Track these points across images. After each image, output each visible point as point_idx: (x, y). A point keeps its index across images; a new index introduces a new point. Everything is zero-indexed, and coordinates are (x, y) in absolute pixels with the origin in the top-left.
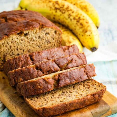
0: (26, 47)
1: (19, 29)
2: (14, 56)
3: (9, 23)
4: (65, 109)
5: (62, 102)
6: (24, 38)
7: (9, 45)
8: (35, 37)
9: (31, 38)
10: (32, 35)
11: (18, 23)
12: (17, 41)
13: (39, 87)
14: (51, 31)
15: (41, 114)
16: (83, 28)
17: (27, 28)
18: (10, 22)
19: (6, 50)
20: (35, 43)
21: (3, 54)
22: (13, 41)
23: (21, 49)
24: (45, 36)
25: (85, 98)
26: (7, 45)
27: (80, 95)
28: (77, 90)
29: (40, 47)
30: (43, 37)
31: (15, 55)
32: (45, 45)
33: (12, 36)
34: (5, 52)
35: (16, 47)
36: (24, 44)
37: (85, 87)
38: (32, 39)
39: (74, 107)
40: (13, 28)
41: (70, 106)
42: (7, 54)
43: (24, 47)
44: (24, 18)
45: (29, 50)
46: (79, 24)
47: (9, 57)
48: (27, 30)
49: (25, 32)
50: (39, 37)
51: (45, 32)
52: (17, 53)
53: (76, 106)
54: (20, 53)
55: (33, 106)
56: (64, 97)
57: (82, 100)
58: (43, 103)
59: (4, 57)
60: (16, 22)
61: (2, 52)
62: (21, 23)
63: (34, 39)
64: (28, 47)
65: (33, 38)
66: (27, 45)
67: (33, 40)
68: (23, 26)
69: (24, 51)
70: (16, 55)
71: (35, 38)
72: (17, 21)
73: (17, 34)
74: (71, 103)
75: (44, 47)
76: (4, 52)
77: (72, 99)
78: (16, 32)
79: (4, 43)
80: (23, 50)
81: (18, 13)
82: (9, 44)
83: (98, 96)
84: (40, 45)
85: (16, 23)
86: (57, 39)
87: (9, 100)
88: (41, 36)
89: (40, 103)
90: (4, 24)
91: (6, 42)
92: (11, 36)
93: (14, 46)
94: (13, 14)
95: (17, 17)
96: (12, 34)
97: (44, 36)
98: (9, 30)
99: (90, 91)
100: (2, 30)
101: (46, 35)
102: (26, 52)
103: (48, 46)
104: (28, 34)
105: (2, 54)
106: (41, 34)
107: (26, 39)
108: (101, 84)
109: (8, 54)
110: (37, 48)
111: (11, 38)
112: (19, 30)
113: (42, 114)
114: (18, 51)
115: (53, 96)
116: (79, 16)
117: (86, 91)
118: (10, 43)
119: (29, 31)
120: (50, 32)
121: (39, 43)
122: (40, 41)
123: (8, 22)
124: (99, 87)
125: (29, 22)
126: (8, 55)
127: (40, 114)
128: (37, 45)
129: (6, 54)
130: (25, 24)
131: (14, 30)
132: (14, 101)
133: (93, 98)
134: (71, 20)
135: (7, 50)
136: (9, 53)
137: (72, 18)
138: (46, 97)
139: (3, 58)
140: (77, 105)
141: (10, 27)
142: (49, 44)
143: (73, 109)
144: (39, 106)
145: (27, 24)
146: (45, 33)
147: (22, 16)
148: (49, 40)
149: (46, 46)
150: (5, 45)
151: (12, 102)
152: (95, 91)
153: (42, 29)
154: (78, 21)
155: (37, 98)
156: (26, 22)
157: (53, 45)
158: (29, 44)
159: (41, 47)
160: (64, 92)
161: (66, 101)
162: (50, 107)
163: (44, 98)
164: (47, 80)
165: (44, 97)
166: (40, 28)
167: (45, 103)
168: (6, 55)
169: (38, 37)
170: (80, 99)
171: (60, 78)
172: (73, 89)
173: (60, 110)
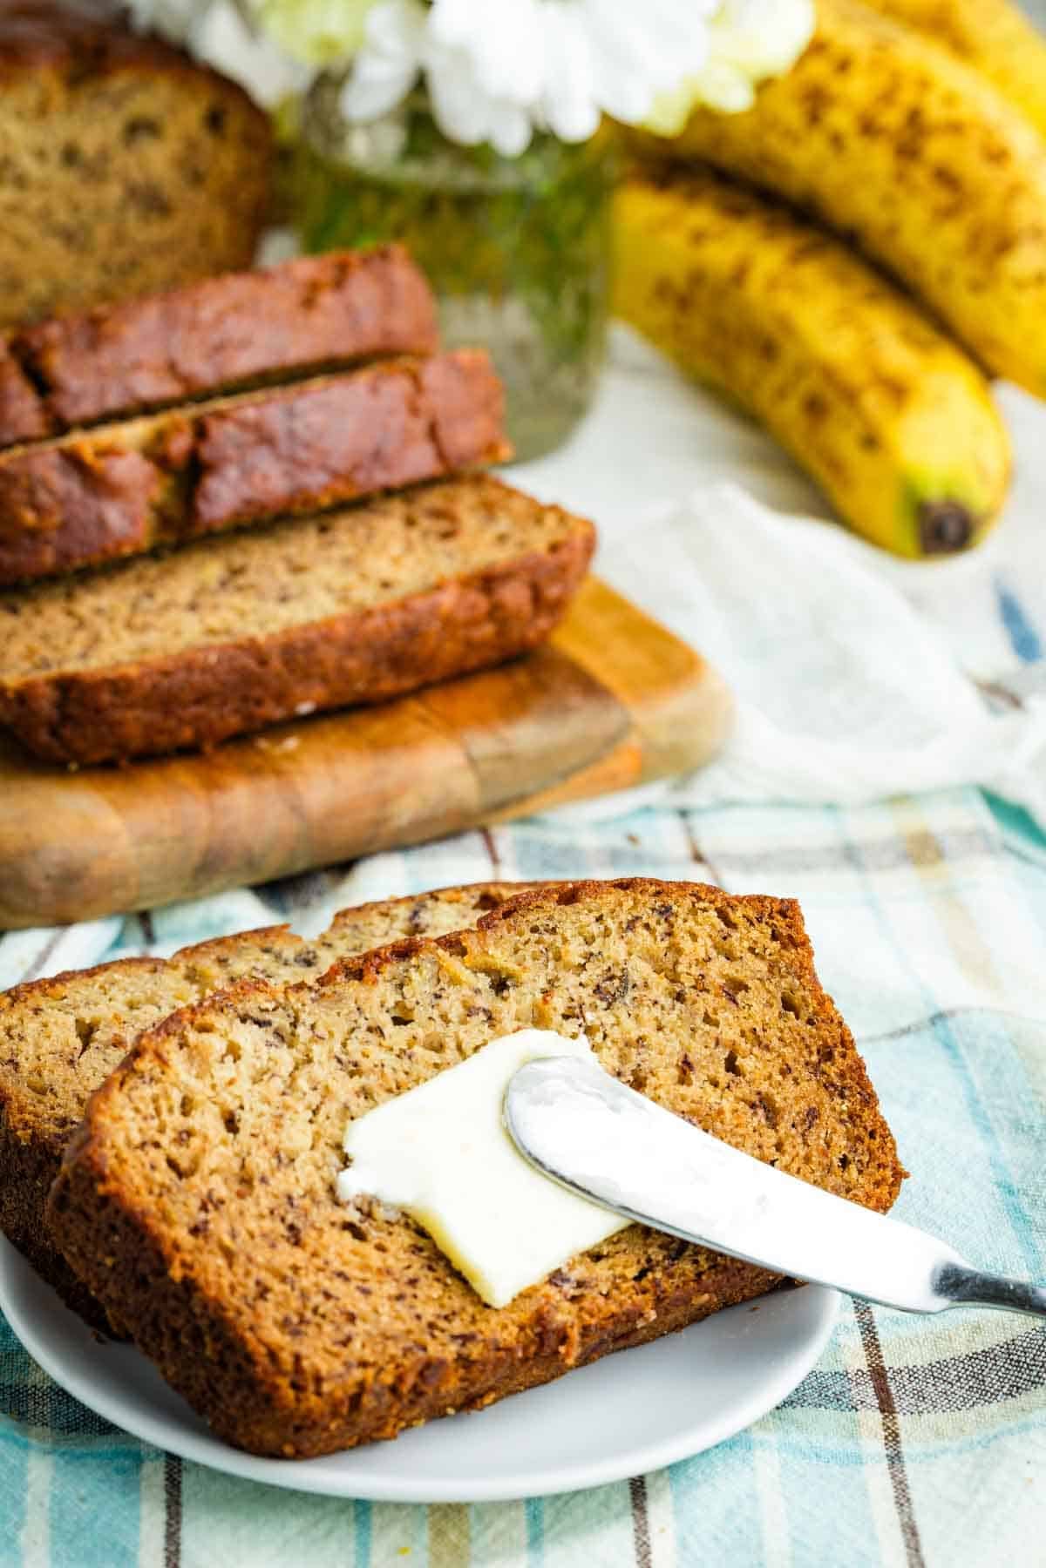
4: (245, 699)
5: (224, 637)
13: (30, 517)
15: (44, 736)
16: (969, 217)
25: (416, 602)
27: (374, 584)
37: (415, 533)
39: (325, 680)
41: (292, 671)
46: (920, 175)
53: (341, 670)
56: (237, 600)
57: (390, 625)
58: (62, 643)
74: (300, 645)
83: (527, 592)
89: (37, 644)
108: (552, 508)
113: (54, 733)
115: (151, 597)
116: (907, 97)
124: (539, 524)
127: (36, 730)
133: (485, 606)
134: (837, 141)
137: (840, 119)
138: (87, 603)
140: (352, 663)
144: (26, 665)
154: (908, 150)
160: (237, 565)
161: (254, 631)
162: (123, 670)
163: (70, 613)
164: (101, 464)
165: (73, 607)
167: (75, 645)
170: (368, 614)
171: (206, 452)
173: (202, 698)
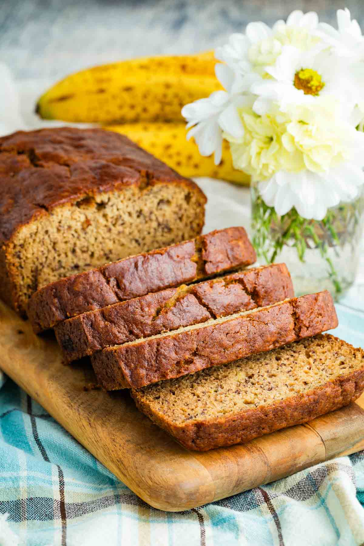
0: (101, 243)
1: (81, 187)
2: (62, 270)
3: (46, 170)
4: (259, 428)
5: (252, 406)
6: (95, 218)
7: (49, 236)
8: (127, 214)
9: (115, 217)
10: (119, 207)
11: (76, 169)
12: (76, 227)
14: (175, 193)
15: (190, 443)
17: (105, 187)
18: (49, 167)
19: (40, 254)
20: (127, 231)
21: (32, 265)
22: (63, 227)
23: (85, 249)
24: (157, 209)
25: (319, 391)
26: (43, 239)
27: (301, 383)
28: (290, 369)
29: (139, 244)
30: (151, 213)
31: (66, 270)
32: (154, 237)
33: (61, 211)
34: (37, 259)
35: (70, 246)
36: (94, 234)
37: (311, 360)
38: (117, 220)
40: (61, 187)
42: (43, 267)
43: (93, 245)
44: (90, 155)
45: (107, 252)
47: (49, 274)
48: (105, 192)
49: (98, 199)
50: (140, 213)
51: (156, 197)
52: (73, 262)
53: (292, 416)
54: (81, 263)
55: (166, 418)
56: (253, 389)
57: (310, 400)
58: (194, 407)
59: (33, 276)
60: (68, 165)
61: (29, 261)
62: (83, 171)
63: (123, 220)
64: (104, 242)
65: (121, 216)
66: (103, 238)
67: (120, 222)
68: (92, 180)
69: (92, 255)
70: (70, 269)
71: (126, 217)
72: (69, 162)
73: (75, 203)
75: (153, 242)
76: (35, 260)
77: (278, 395)
78: (72, 197)
79: (36, 233)
80: (90, 253)
81: (67, 138)
82: (51, 236)
83: (354, 384)
84: (142, 236)
85: (66, 168)
86: (191, 219)
87: (66, 399)
88: (146, 210)
89: (185, 408)
90: (32, 174)
91: (43, 228)
92: (58, 210)
93: (64, 240)
94: (54, 142)
95: (66, 151)
96: (59, 204)
97: (154, 210)
98: (51, 192)
99: (330, 372)
100: (28, 192)
101: (159, 207)
102: (98, 259)
103: (164, 239)
104: (107, 204)
105: (30, 266)
106: (146, 205)
107: (102, 221)
108: (358, 350)
109: (46, 266)
110: (132, 246)
111: (57, 216)
112: (82, 192)
113: (193, 441)
114: (76, 256)
115: (222, 388)
117: (317, 371)
118: (53, 230)
119: (111, 196)
120: (173, 198)
121: (139, 231)
122: (141, 227)
123: (42, 166)
124: (355, 357)
125: (107, 166)
126: (46, 270)
127: (188, 441)
128: (131, 237)
129: (40, 267)
130: (96, 174)
131: (68, 191)
132: (82, 403)
133: (340, 391)
135: (43, 254)
136: (48, 262)
138: (199, 390)
139: (31, 277)
140: (296, 413)
141: (51, 183)
142: (166, 232)
143: (284, 424)
144: (184, 417)
145: (105, 172)
146: (156, 201)
147: (82, 146)
148: (167, 221)
149: (157, 242)
150: (38, 240)
151: (76, 407)
152: (345, 372)
153: (149, 188)
155: (174, 394)
156: (98, 165)
157: (177, 236)
158: (108, 235)
159: (144, 244)
160: (250, 374)
161: (262, 403)
162: (219, 420)
163: (194, 394)
165: (195, 391)
166: (143, 185)
167: (199, 408)
168: (41, 270)
169: (137, 211)
170: (302, 396)
172: (278, 365)
173: (245, 428)
